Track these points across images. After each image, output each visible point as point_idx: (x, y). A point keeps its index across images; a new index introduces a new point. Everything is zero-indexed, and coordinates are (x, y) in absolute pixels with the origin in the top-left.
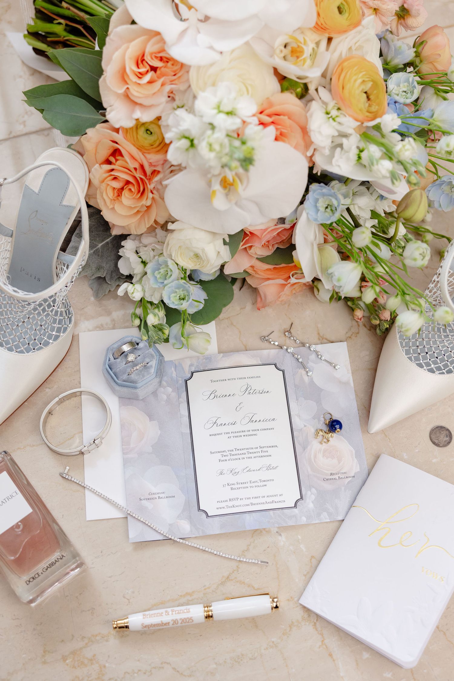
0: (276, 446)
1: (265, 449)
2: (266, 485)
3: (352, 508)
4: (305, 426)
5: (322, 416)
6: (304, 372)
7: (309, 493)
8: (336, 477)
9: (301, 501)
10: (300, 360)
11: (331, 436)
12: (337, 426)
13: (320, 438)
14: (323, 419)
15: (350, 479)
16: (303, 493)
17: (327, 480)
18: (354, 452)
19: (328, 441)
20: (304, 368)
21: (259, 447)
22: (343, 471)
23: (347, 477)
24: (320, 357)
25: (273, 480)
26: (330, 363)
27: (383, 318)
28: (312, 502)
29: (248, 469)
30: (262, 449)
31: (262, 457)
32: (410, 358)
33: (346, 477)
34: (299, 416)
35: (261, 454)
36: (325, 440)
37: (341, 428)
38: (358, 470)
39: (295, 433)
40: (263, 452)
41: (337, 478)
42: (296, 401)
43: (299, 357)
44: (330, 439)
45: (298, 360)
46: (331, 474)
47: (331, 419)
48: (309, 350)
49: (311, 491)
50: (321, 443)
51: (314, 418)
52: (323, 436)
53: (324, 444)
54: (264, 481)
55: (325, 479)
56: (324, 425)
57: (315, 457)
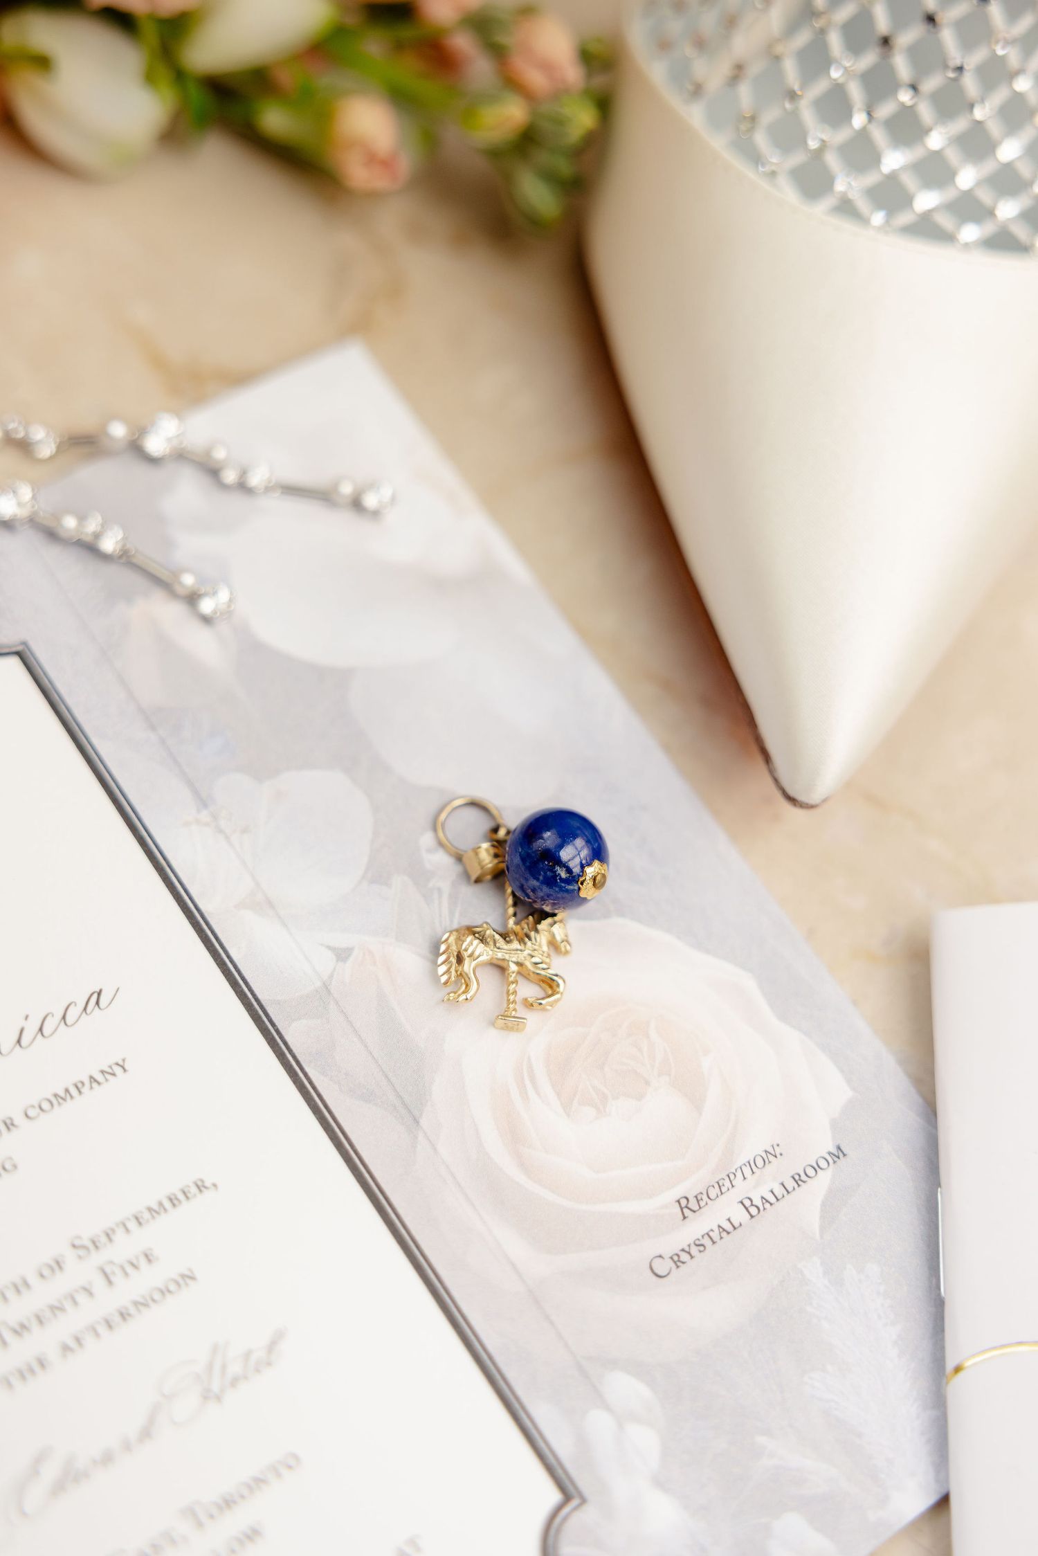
0: (200, 1187)
1: (124, 1248)
2: (252, 1535)
3: (957, 1389)
4: (342, 955)
5: (427, 839)
6: (169, 612)
7: (599, 1423)
8: (727, 1209)
9: (579, 1520)
10: (109, 544)
11: (553, 944)
12: (572, 853)
13: (486, 988)
14: (442, 859)
15: (822, 1182)
16: (562, 1445)
17: (677, 1261)
18: (750, 984)
19: (550, 984)
20: (164, 583)
21: (70, 1256)
22: (752, 1148)
23: (798, 1180)
24: (230, 476)
25: (291, 1462)
26: (324, 496)
27: (536, 79)
28: (660, 1483)
29: (50, 1472)
30: (97, 1258)
31: (124, 1315)
32: (846, 208)
33: (790, 1184)
34: (266, 905)
35: (108, 1301)
36: (527, 990)
37: (598, 852)
38: (840, 1092)
39: (294, 1034)
40: (118, 1278)
41: (739, 1215)
42: (204, 816)
43: (92, 526)
44: (557, 966)
45: (90, 548)
46: (687, 1207)
47: (495, 830)
48: (140, 471)
49: (607, 1407)
50: (506, 1020)
51: (377, 875)
52: (501, 968)
53: (532, 1019)
54: (228, 1503)
55: (661, 1268)
56: (469, 893)
57: (514, 1135)
